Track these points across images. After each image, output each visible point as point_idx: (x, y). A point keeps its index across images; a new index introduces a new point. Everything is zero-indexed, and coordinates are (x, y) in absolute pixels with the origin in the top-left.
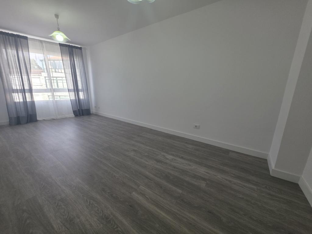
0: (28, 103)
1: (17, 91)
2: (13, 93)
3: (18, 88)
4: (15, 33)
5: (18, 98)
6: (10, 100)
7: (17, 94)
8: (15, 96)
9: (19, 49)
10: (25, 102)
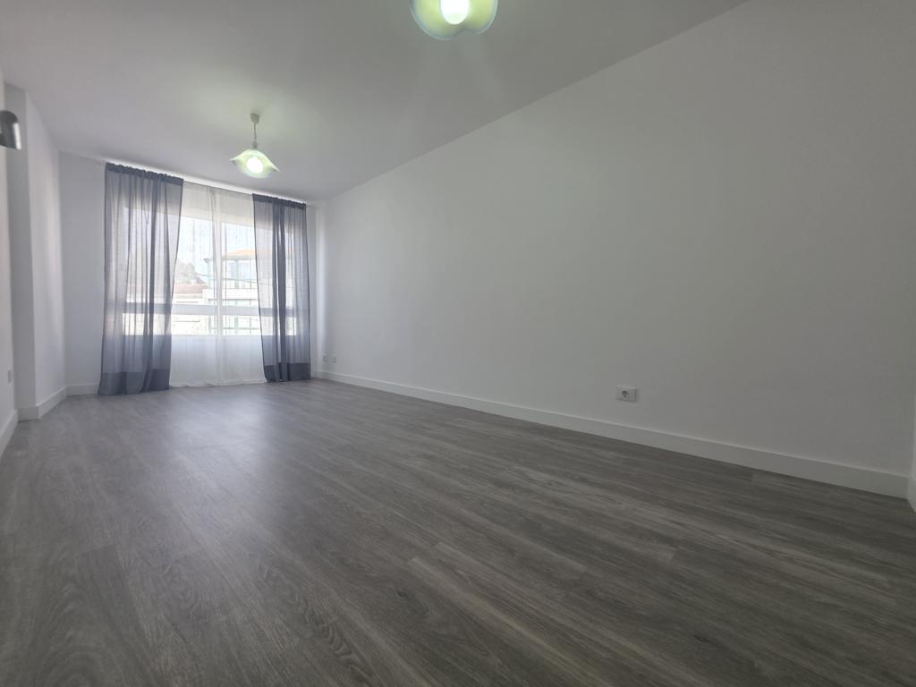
0: (154, 339)
1: (134, 308)
2: (125, 312)
3: (139, 300)
4: (158, 171)
5: (133, 325)
6: (115, 329)
7: (133, 315)
8: (127, 320)
9: (158, 210)
10: (148, 337)
